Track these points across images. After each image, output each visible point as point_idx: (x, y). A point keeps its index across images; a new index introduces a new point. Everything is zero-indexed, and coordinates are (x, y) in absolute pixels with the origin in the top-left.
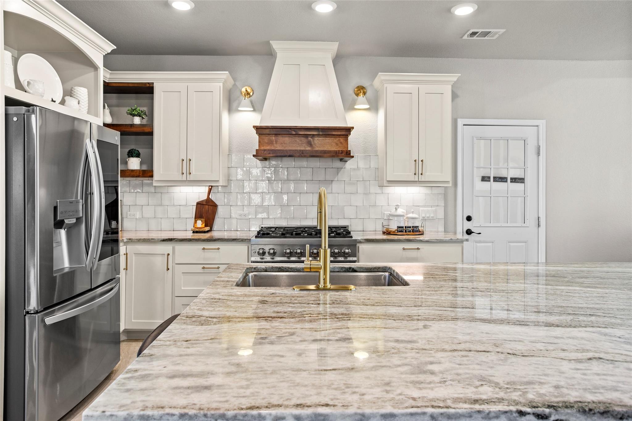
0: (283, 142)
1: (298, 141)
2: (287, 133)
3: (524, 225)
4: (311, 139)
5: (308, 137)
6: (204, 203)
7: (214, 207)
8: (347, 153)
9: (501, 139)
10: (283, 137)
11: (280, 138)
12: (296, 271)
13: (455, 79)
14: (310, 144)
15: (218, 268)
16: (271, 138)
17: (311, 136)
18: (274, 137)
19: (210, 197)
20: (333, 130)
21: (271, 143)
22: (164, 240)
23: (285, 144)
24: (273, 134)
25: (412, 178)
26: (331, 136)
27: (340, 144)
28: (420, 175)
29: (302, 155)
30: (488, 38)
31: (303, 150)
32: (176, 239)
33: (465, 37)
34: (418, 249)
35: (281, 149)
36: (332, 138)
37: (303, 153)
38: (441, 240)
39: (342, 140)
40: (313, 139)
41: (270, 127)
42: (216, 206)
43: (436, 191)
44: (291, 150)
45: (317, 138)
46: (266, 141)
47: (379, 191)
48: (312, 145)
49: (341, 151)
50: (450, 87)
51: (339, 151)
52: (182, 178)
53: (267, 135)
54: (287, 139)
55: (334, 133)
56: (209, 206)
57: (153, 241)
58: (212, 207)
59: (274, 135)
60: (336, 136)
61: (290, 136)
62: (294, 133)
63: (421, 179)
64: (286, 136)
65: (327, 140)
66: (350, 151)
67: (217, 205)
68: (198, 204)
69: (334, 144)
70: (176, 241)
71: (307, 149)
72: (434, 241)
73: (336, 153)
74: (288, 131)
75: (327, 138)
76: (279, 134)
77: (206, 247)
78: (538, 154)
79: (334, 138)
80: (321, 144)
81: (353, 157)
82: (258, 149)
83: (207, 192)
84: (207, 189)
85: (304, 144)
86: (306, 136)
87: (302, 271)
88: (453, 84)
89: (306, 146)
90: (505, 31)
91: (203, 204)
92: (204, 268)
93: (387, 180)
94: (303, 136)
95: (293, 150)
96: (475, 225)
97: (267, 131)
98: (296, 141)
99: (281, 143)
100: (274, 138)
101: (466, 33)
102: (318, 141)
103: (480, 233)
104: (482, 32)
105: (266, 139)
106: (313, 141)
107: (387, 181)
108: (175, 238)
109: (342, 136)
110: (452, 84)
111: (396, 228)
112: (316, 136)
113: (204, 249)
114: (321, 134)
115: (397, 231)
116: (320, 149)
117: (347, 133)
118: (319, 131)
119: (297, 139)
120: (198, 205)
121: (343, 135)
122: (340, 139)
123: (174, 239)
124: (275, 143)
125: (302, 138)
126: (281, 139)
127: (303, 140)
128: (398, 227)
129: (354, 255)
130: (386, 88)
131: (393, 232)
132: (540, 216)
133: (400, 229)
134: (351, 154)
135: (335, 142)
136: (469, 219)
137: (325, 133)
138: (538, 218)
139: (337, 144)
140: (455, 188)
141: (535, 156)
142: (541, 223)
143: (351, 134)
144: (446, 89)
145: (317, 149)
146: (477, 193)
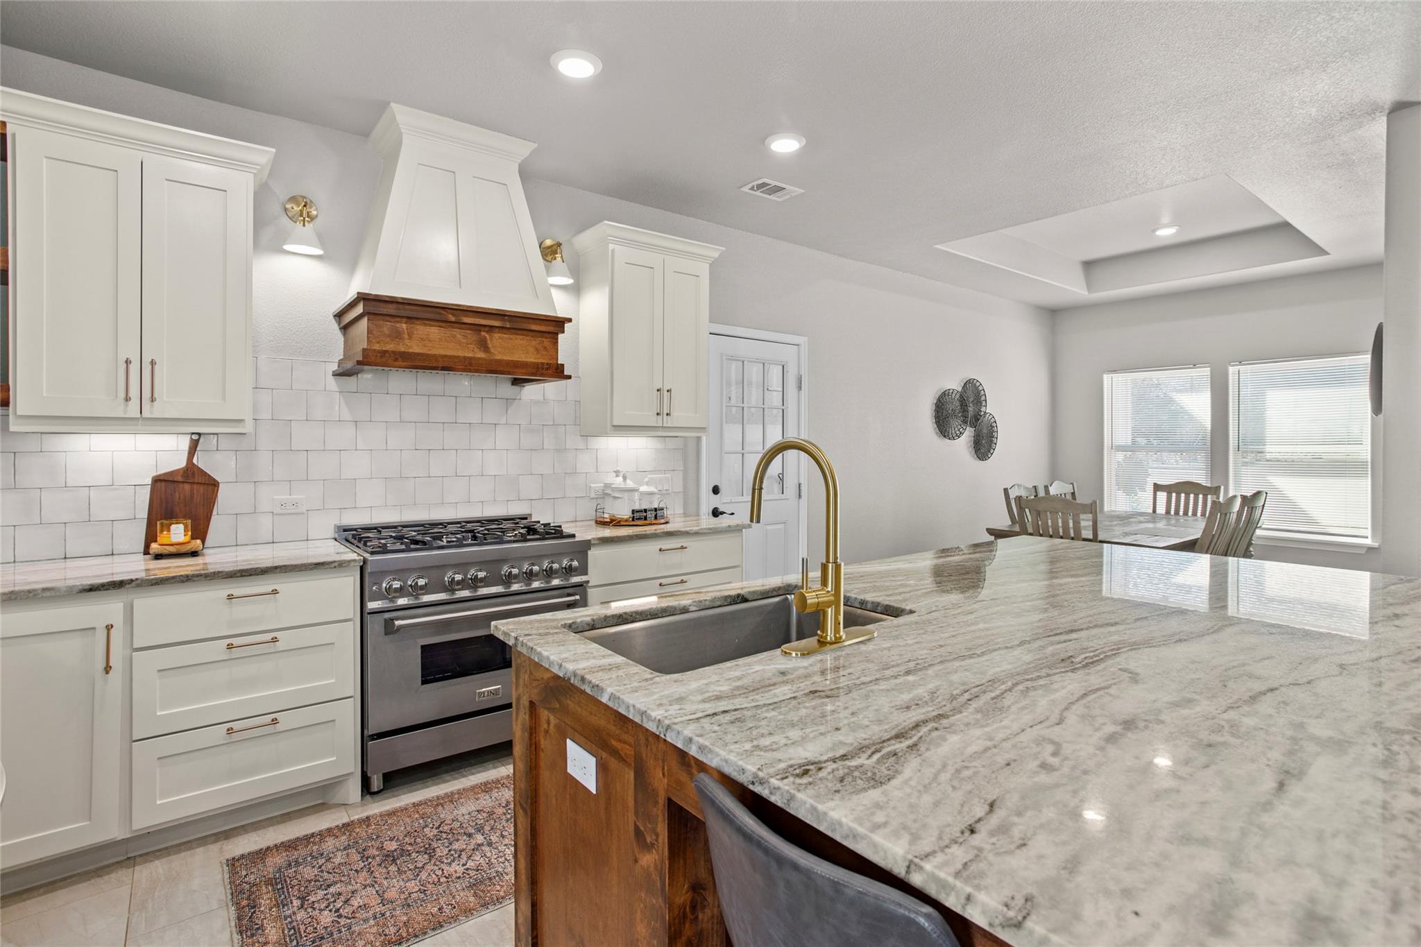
0: (425, 337)
1: (458, 336)
2: (437, 317)
3: (783, 496)
4: (487, 336)
5: (480, 331)
6: (180, 479)
7: (210, 487)
8: (557, 368)
9: (756, 361)
10: (425, 325)
11: (418, 327)
12: (649, 617)
13: (716, 255)
14: (483, 345)
15: (275, 640)
16: (398, 325)
17: (487, 329)
18: (406, 323)
19: (195, 461)
20: (531, 321)
21: (397, 337)
22: (92, 589)
23: (430, 341)
24: (403, 317)
25: (653, 421)
26: (526, 332)
27: (542, 349)
28: (665, 415)
29: (469, 366)
30: (774, 198)
31: (470, 358)
32: (139, 582)
33: (746, 189)
34: (682, 548)
35: (421, 351)
36: (528, 338)
37: (471, 365)
38: (715, 528)
39: (547, 342)
40: (490, 336)
41: (400, 301)
42: (215, 485)
43: (671, 444)
44: (446, 356)
45: (500, 335)
46: (386, 330)
47: (582, 446)
48: (488, 348)
49: (547, 364)
50: (707, 266)
51: (543, 364)
52: (125, 412)
53: (388, 318)
54: (434, 332)
55: (534, 327)
56: (195, 486)
57: (48, 594)
58: (202, 489)
59: (404, 320)
60: (535, 333)
61: (441, 324)
62: (453, 319)
63: (667, 423)
64: (432, 323)
65: (519, 340)
66: (563, 365)
67: (218, 483)
68: (157, 480)
69: (532, 350)
70: (139, 586)
71: (479, 356)
72: (705, 531)
73: (538, 368)
74: (440, 314)
75: (518, 337)
76: (417, 319)
77: (236, 592)
78: (800, 388)
79: (532, 337)
80: (506, 348)
81: (569, 377)
82: (365, 347)
83: (187, 449)
84: (185, 443)
85: (471, 344)
86: (477, 328)
87: (660, 615)
88: (713, 262)
89: (477, 350)
90: (803, 194)
91: (174, 482)
92: (230, 647)
93: (615, 424)
94: (468, 326)
95: (450, 357)
96: (725, 501)
97: (390, 309)
98: (454, 337)
99: (422, 339)
100: (404, 326)
101: (752, 182)
102: (500, 340)
103: (733, 514)
104: (775, 186)
105: (387, 326)
106: (491, 340)
107: (614, 426)
108: (133, 577)
109: (547, 335)
110: (710, 262)
111: (630, 514)
112: (497, 330)
113: (230, 597)
114: (508, 326)
115: (631, 519)
116: (505, 358)
117: (557, 329)
118: (504, 320)
119: (458, 333)
120: (159, 484)
121: (549, 333)
122: (544, 339)
123: (132, 581)
124: (406, 336)
125: (469, 332)
126: (421, 330)
127: (469, 336)
128: (633, 512)
129: (583, 570)
130: (613, 251)
131: (626, 521)
132: (802, 481)
133: (637, 515)
134: (566, 373)
135: (534, 343)
136: (716, 490)
137: (516, 326)
138: (800, 485)
139: (537, 350)
140: (699, 438)
141: (795, 391)
142: (802, 494)
143: (563, 332)
144: (704, 270)
145: (498, 357)
146: (727, 448)
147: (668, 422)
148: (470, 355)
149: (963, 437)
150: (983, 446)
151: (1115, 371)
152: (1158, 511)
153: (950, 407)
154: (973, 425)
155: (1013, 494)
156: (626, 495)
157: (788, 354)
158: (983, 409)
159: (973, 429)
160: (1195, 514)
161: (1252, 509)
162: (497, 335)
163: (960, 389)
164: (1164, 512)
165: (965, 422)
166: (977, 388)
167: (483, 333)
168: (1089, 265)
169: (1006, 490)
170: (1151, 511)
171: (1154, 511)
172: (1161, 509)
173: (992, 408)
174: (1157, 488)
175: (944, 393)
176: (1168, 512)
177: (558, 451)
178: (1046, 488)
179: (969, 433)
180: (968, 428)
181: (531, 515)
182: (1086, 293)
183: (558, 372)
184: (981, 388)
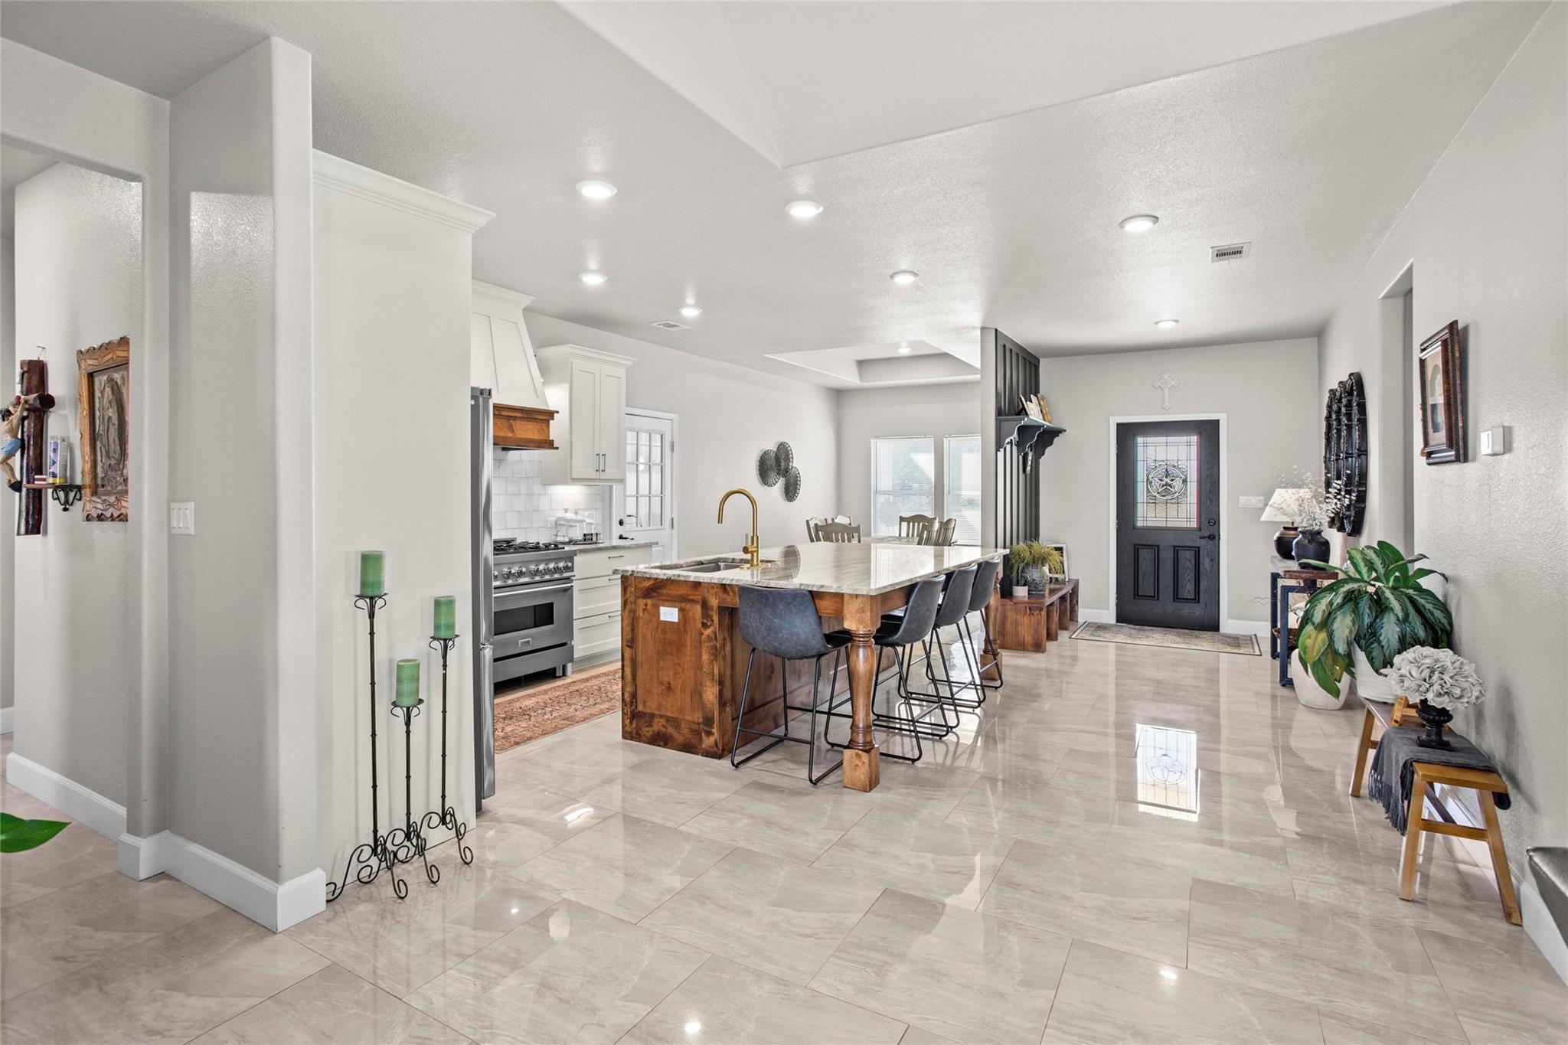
3: (661, 527)
4: (514, 423)
8: (550, 442)
9: (646, 431)
13: (631, 363)
14: (511, 429)
17: (514, 418)
20: (536, 413)
25: (595, 475)
26: (534, 420)
27: (542, 430)
28: (598, 471)
30: (670, 329)
31: (505, 437)
34: (621, 556)
37: (504, 441)
39: (544, 426)
45: (520, 422)
47: (543, 492)
48: (514, 430)
49: (545, 439)
50: (625, 371)
51: (542, 439)
55: (538, 417)
60: (538, 421)
62: (497, 413)
65: (530, 425)
66: (553, 440)
69: (536, 430)
71: (509, 435)
72: (633, 546)
73: (533, 441)
75: (529, 423)
78: (672, 450)
79: (537, 423)
80: (524, 430)
81: (557, 448)
85: (505, 428)
86: (508, 418)
89: (508, 432)
90: (689, 329)
93: (573, 477)
94: (504, 417)
102: (520, 425)
104: (673, 325)
106: (515, 425)
107: (572, 479)
109: (544, 422)
110: (627, 368)
111: (581, 536)
112: (519, 419)
114: (524, 417)
115: (582, 540)
116: (523, 436)
117: (549, 417)
118: (523, 413)
119: (498, 422)
121: (545, 420)
122: (543, 424)
125: (504, 420)
128: (585, 535)
129: (571, 569)
130: (572, 363)
131: (580, 541)
132: (674, 517)
133: (587, 537)
134: (555, 446)
135: (537, 427)
136: (621, 523)
137: (529, 416)
138: (672, 519)
139: (539, 431)
140: (611, 487)
141: (670, 453)
142: (674, 525)
143: (553, 419)
144: (622, 373)
145: (519, 436)
146: (628, 493)
147: (603, 476)
148: (504, 435)
149: (777, 485)
150: (791, 491)
151: (878, 437)
152: (902, 535)
153: (769, 463)
154: (784, 476)
155: (812, 525)
156: (578, 524)
157: (665, 427)
158: (791, 464)
159: (784, 479)
160: (913, 536)
161: (947, 529)
162: (518, 422)
163: (775, 450)
164: (905, 536)
165: (778, 474)
166: (787, 449)
167: (511, 421)
168: (861, 363)
169: (807, 521)
170: (898, 535)
171: (900, 535)
172: (904, 534)
173: (797, 463)
174: (902, 519)
175: (765, 453)
176: (908, 535)
177: (528, 495)
178: (833, 519)
179: (781, 481)
180: (781, 478)
181: (516, 539)
182: (859, 382)
183: (549, 445)
184: (789, 449)
